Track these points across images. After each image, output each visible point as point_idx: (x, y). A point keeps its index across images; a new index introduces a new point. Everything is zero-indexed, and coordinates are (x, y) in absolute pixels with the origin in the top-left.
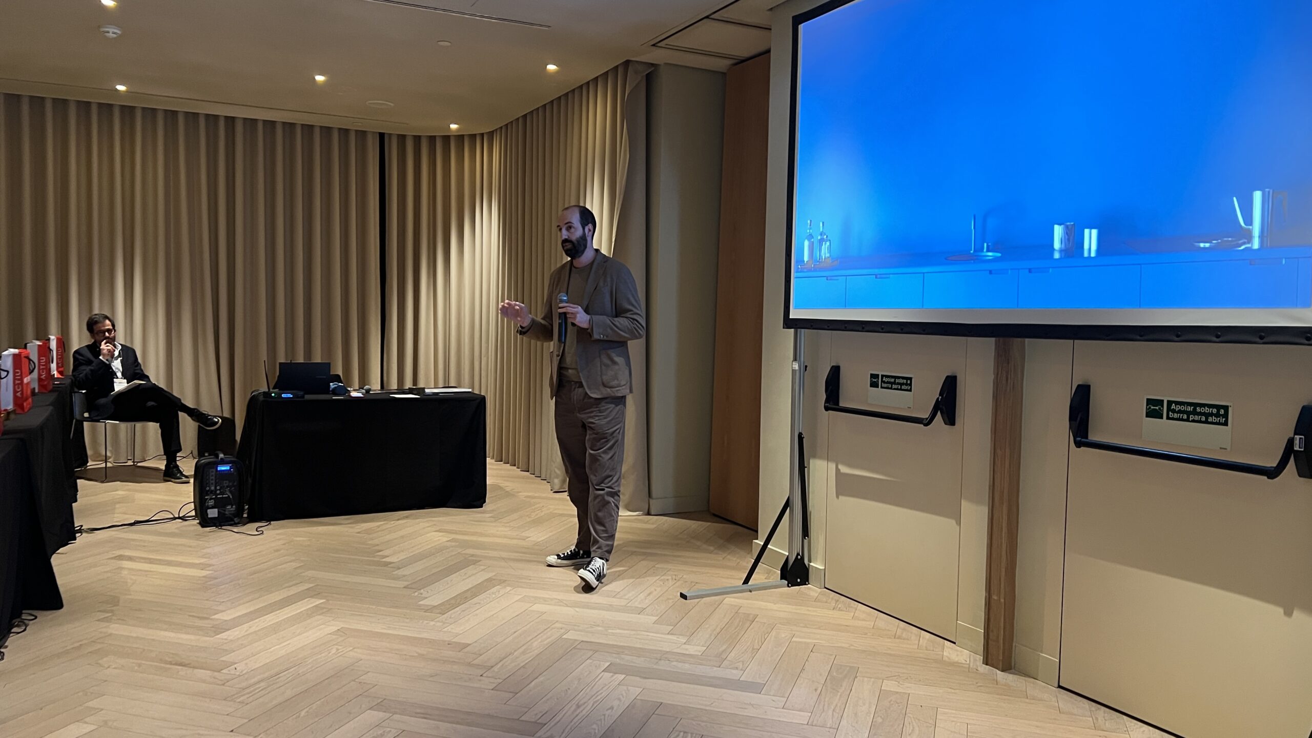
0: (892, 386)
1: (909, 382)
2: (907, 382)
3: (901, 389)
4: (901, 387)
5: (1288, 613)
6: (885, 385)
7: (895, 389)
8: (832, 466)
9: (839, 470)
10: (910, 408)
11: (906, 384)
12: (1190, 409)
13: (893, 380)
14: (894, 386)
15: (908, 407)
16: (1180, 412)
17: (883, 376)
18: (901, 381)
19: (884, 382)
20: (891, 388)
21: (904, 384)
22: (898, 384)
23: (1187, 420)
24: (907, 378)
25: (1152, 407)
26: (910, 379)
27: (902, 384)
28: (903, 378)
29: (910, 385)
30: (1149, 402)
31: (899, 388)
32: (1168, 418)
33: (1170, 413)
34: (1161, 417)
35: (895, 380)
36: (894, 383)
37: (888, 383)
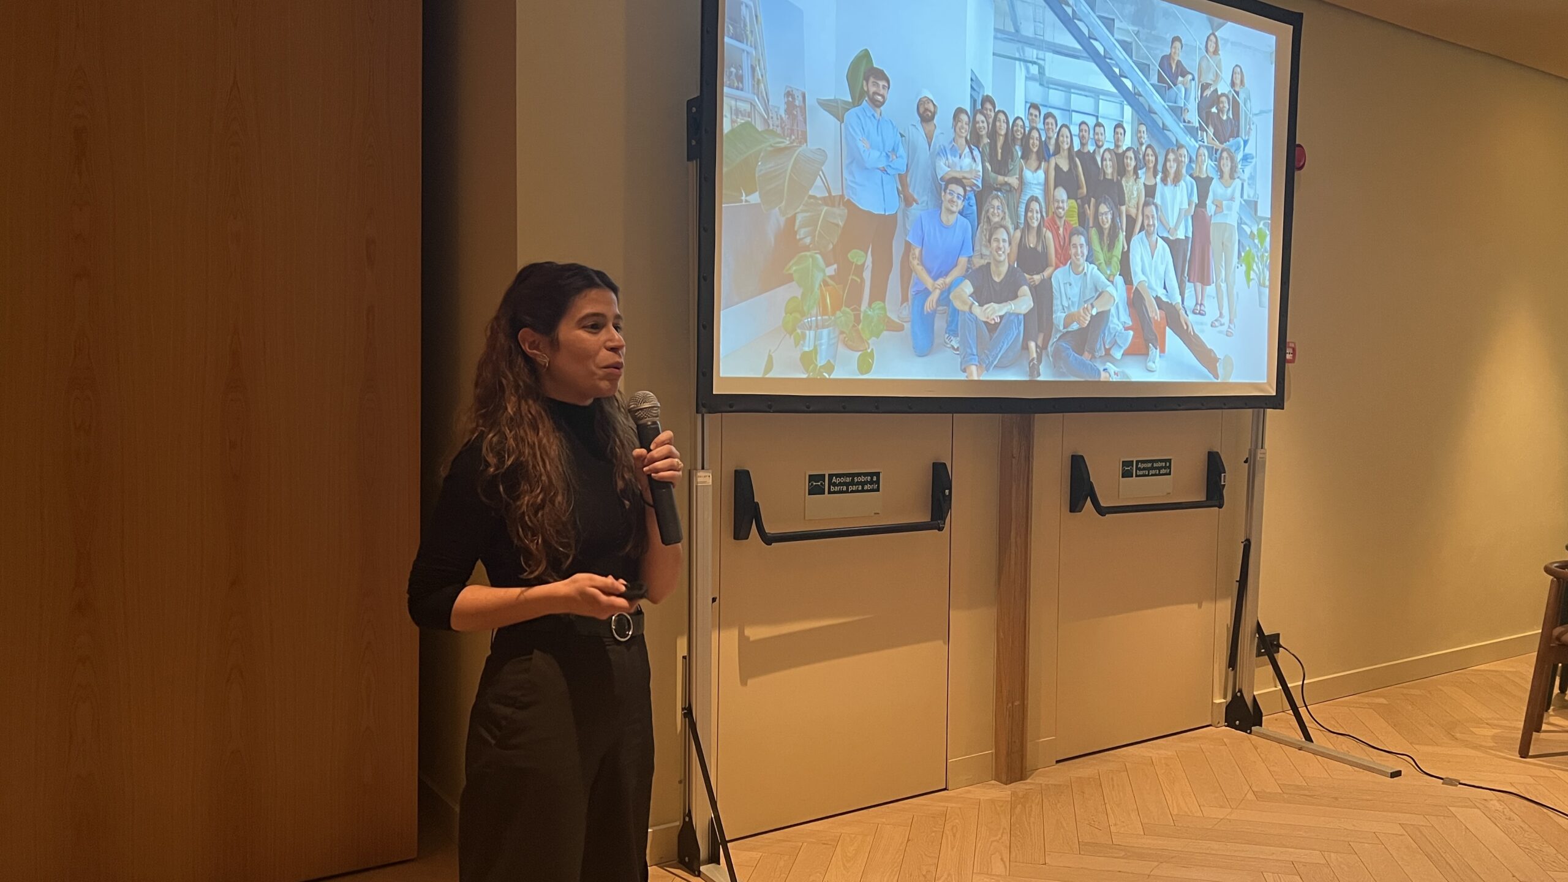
0: (848, 489)
1: (875, 479)
2: (872, 478)
3: (863, 491)
4: (863, 487)
5: (1200, 607)
6: (837, 489)
7: (852, 492)
8: (735, 633)
9: (748, 638)
10: (878, 514)
11: (871, 483)
12: (1150, 465)
13: (848, 480)
14: (851, 488)
15: (875, 514)
16: (1144, 469)
17: (831, 476)
18: (862, 479)
19: (835, 485)
20: (847, 492)
21: (870, 482)
22: (858, 483)
23: (1148, 475)
24: (871, 474)
25: (1126, 468)
26: (878, 474)
27: (863, 484)
28: (865, 474)
29: (878, 482)
30: (1125, 464)
31: (860, 488)
32: (1137, 476)
33: (1138, 471)
34: (1132, 477)
35: (853, 480)
36: (852, 483)
37: (840, 484)
